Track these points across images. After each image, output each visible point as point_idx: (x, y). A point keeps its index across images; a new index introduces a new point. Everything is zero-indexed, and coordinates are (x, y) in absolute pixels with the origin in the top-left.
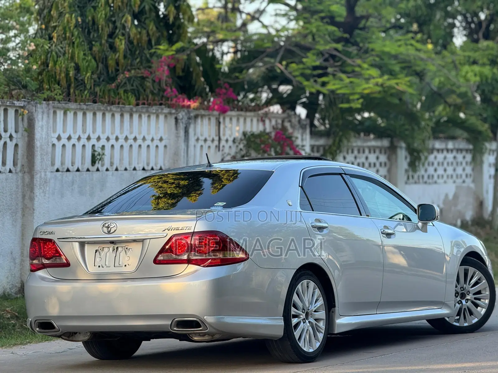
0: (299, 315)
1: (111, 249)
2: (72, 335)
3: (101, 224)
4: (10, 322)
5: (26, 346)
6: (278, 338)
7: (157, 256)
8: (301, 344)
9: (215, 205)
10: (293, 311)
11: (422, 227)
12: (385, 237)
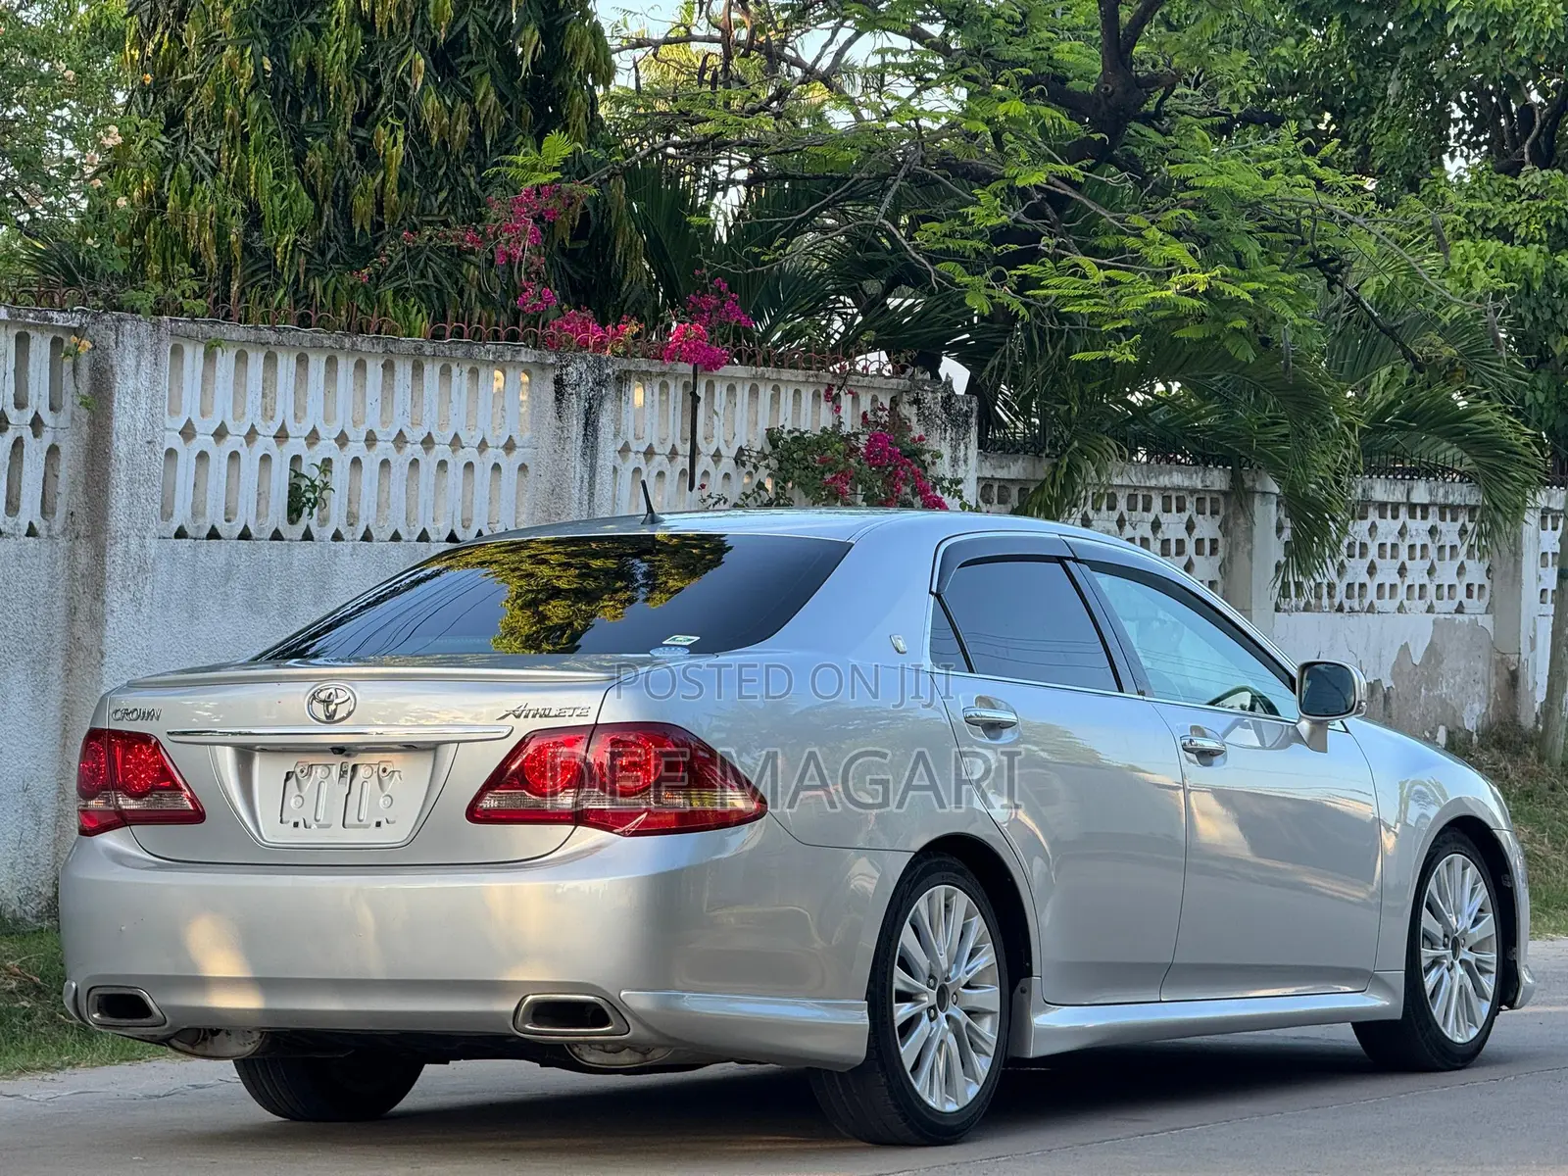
0: (916, 994)
1: (335, 771)
2: (205, 1039)
3: (306, 690)
4: (16, 1005)
5: (59, 1076)
6: (849, 1065)
7: (479, 797)
8: (920, 1086)
9: (665, 642)
10: (900, 979)
11: (1312, 733)
12: (1194, 763)
